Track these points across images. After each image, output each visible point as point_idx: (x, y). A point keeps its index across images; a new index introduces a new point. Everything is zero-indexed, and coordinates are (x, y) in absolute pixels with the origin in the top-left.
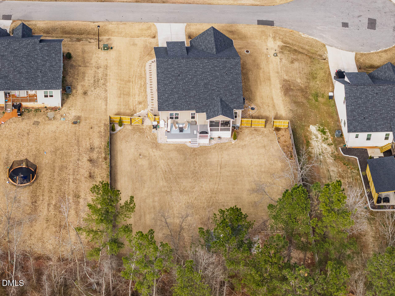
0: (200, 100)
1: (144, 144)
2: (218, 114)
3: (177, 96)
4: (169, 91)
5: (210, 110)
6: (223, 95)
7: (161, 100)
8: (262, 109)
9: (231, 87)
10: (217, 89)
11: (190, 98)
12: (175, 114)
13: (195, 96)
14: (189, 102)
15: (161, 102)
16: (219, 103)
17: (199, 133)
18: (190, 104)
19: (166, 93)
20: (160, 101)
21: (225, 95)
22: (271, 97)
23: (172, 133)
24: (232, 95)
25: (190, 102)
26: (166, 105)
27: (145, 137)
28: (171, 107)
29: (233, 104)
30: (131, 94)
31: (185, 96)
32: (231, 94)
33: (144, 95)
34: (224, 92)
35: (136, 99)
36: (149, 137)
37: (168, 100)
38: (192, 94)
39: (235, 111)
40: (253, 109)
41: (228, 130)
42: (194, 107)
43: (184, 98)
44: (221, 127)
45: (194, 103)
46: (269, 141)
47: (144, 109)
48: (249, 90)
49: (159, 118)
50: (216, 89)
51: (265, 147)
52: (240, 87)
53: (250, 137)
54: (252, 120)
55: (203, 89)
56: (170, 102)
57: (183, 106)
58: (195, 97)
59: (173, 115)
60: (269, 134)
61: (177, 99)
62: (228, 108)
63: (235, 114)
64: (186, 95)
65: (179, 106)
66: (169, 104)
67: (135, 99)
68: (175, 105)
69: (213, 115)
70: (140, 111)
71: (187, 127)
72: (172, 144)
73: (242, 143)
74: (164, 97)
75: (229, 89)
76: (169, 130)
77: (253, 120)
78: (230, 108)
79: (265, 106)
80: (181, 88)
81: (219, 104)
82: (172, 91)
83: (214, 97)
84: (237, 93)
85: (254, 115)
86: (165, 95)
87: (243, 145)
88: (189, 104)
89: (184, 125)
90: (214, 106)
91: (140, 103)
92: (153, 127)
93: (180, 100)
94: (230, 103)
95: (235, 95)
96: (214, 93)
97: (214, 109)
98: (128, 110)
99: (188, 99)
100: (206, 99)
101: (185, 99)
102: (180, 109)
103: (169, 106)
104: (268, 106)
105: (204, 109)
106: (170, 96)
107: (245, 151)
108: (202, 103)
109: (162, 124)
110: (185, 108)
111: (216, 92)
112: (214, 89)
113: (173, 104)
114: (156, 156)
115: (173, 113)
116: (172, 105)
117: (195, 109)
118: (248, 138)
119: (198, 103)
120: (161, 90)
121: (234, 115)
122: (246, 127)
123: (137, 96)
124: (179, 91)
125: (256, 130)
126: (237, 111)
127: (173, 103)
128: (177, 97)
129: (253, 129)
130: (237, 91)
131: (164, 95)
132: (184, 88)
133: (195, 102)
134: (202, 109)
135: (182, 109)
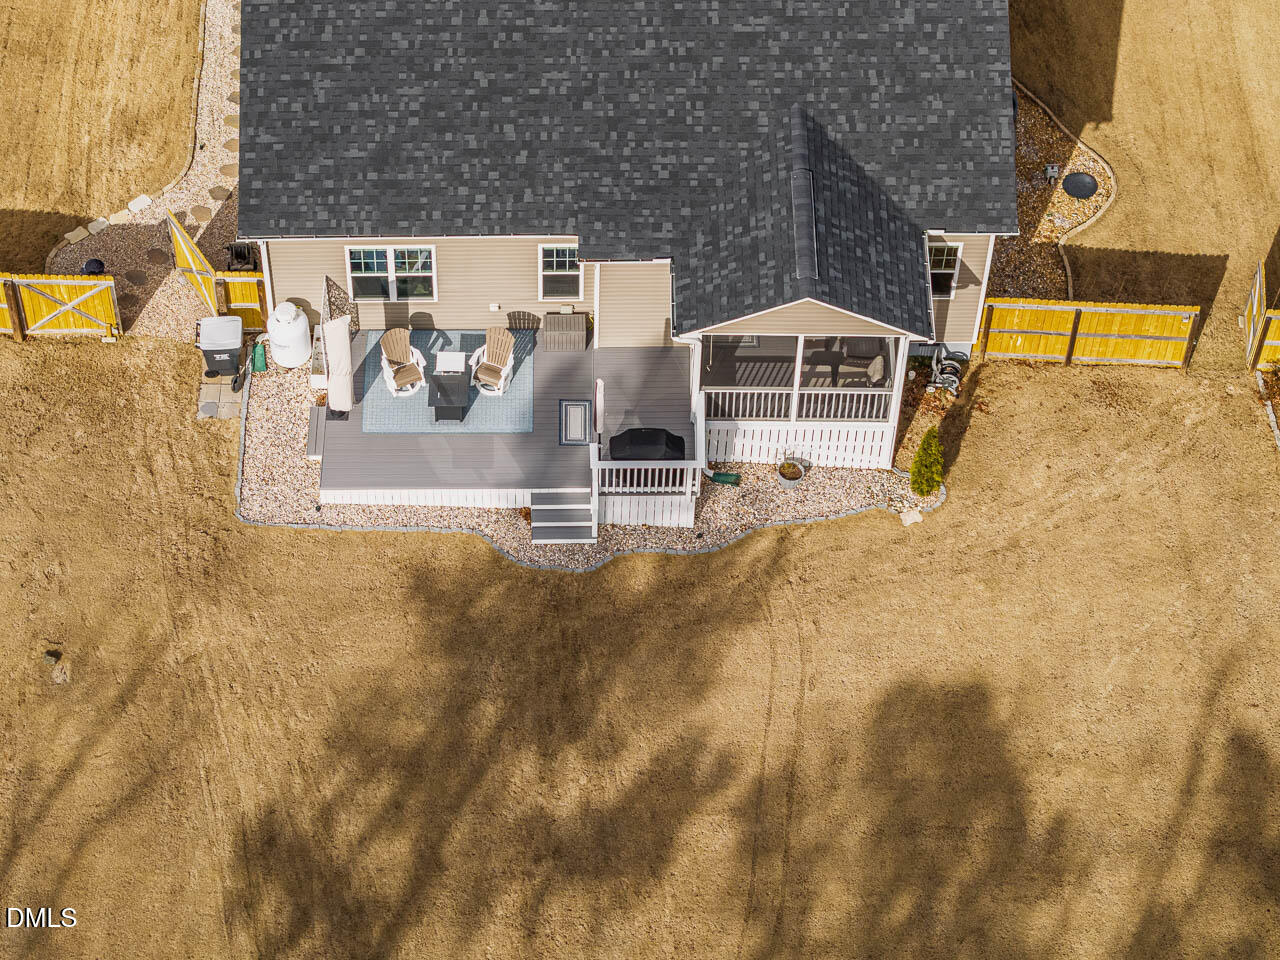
0: (622, 136)
1: (111, 536)
2: (778, 279)
3: (413, 94)
4: (351, 52)
5: (714, 232)
6: (834, 97)
7: (270, 129)
8: (1157, 190)
9: (909, 18)
10: (785, 35)
11: (536, 114)
12: (399, 255)
13: (578, 95)
14: (522, 157)
15: (269, 146)
16: (798, 167)
17: (606, 446)
18: (529, 174)
19: (313, 70)
20: (264, 138)
21: (856, 97)
22: (1224, 82)
23: (369, 426)
24: (912, 96)
25: (532, 155)
26: (317, 178)
27: (126, 454)
28: (354, 200)
29: (922, 182)
30: (72, 41)
31: (486, 97)
32: (910, 82)
33: (178, 57)
34: (845, 67)
35: (109, 92)
36: (161, 461)
37: (337, 130)
38: (556, 81)
39: (932, 239)
40: (1081, 187)
41: (874, 409)
42: (568, 197)
43: (475, 122)
44: (804, 383)
45: (569, 168)
46: (1219, 498)
47: (154, 187)
48: (1048, 16)
49: (260, 284)
50: (777, 38)
51: (1186, 558)
52: (991, 20)
53: (1060, 465)
54: (1078, 314)
55: (657, 37)
56: (354, 153)
57: (463, 191)
58: (578, 106)
59: (383, 267)
60: (1224, 430)
61: (414, 121)
62: (878, 220)
63: (936, 264)
64: (494, 91)
65: (427, 192)
66: (337, 173)
67: (96, 93)
68: (394, 184)
69: (735, 293)
70: (123, 204)
71: (506, 370)
72: (364, 536)
73: (988, 525)
74: (296, 107)
75: (893, 35)
76: (341, 400)
77: (1087, 307)
78: (896, 213)
79: (1177, 159)
80: (456, 21)
81: (798, 178)
82: (372, 47)
83: (755, 105)
84: (960, 74)
85: (1089, 243)
86: (308, 84)
87: (1000, 543)
88: (523, 175)
89: (481, 355)
90: (752, 199)
91: (131, 127)
92: (205, 368)
93: (442, 131)
94: (895, 167)
95: (940, 90)
96: (752, 74)
97: (747, 230)
98: (20, 195)
99: (513, 121)
100: (677, 129)
101: (491, 122)
102: (436, 215)
103: (336, 192)
104: (1210, 161)
105: (657, 227)
106: (355, 93)
107: (1018, 610)
108: (643, 161)
109: (284, 334)
110: (486, 206)
111: (774, 66)
112: (752, 37)
113: (380, 171)
114: (204, 662)
115: (380, 248)
116: (372, 176)
117: (572, 221)
118: (1038, 477)
119: (608, 159)
120: (271, 39)
121: (929, 271)
122: (1022, 363)
123: (114, 64)
124: (433, 44)
125: (1108, 391)
126: (957, 241)
127: (379, 161)
128: (414, 106)
129: (1085, 379)
130: (959, 61)
131: (298, 84)
132: (483, 20)
133: (581, 152)
134: (634, 226)
135: (455, 223)
